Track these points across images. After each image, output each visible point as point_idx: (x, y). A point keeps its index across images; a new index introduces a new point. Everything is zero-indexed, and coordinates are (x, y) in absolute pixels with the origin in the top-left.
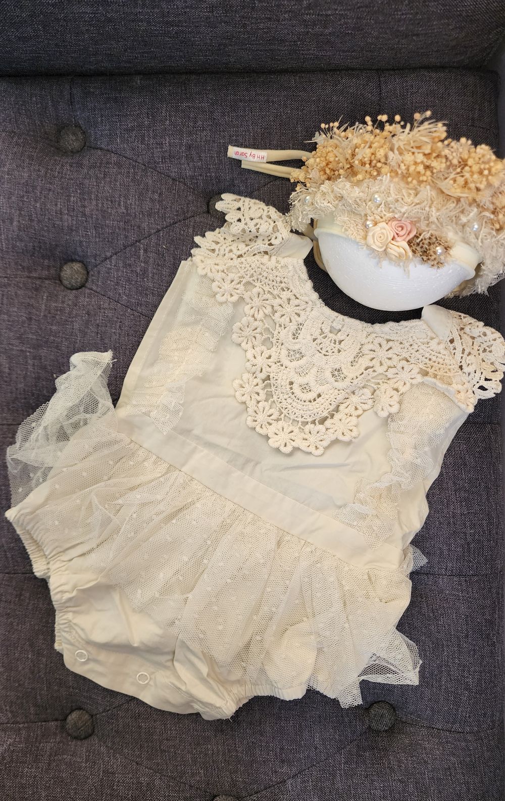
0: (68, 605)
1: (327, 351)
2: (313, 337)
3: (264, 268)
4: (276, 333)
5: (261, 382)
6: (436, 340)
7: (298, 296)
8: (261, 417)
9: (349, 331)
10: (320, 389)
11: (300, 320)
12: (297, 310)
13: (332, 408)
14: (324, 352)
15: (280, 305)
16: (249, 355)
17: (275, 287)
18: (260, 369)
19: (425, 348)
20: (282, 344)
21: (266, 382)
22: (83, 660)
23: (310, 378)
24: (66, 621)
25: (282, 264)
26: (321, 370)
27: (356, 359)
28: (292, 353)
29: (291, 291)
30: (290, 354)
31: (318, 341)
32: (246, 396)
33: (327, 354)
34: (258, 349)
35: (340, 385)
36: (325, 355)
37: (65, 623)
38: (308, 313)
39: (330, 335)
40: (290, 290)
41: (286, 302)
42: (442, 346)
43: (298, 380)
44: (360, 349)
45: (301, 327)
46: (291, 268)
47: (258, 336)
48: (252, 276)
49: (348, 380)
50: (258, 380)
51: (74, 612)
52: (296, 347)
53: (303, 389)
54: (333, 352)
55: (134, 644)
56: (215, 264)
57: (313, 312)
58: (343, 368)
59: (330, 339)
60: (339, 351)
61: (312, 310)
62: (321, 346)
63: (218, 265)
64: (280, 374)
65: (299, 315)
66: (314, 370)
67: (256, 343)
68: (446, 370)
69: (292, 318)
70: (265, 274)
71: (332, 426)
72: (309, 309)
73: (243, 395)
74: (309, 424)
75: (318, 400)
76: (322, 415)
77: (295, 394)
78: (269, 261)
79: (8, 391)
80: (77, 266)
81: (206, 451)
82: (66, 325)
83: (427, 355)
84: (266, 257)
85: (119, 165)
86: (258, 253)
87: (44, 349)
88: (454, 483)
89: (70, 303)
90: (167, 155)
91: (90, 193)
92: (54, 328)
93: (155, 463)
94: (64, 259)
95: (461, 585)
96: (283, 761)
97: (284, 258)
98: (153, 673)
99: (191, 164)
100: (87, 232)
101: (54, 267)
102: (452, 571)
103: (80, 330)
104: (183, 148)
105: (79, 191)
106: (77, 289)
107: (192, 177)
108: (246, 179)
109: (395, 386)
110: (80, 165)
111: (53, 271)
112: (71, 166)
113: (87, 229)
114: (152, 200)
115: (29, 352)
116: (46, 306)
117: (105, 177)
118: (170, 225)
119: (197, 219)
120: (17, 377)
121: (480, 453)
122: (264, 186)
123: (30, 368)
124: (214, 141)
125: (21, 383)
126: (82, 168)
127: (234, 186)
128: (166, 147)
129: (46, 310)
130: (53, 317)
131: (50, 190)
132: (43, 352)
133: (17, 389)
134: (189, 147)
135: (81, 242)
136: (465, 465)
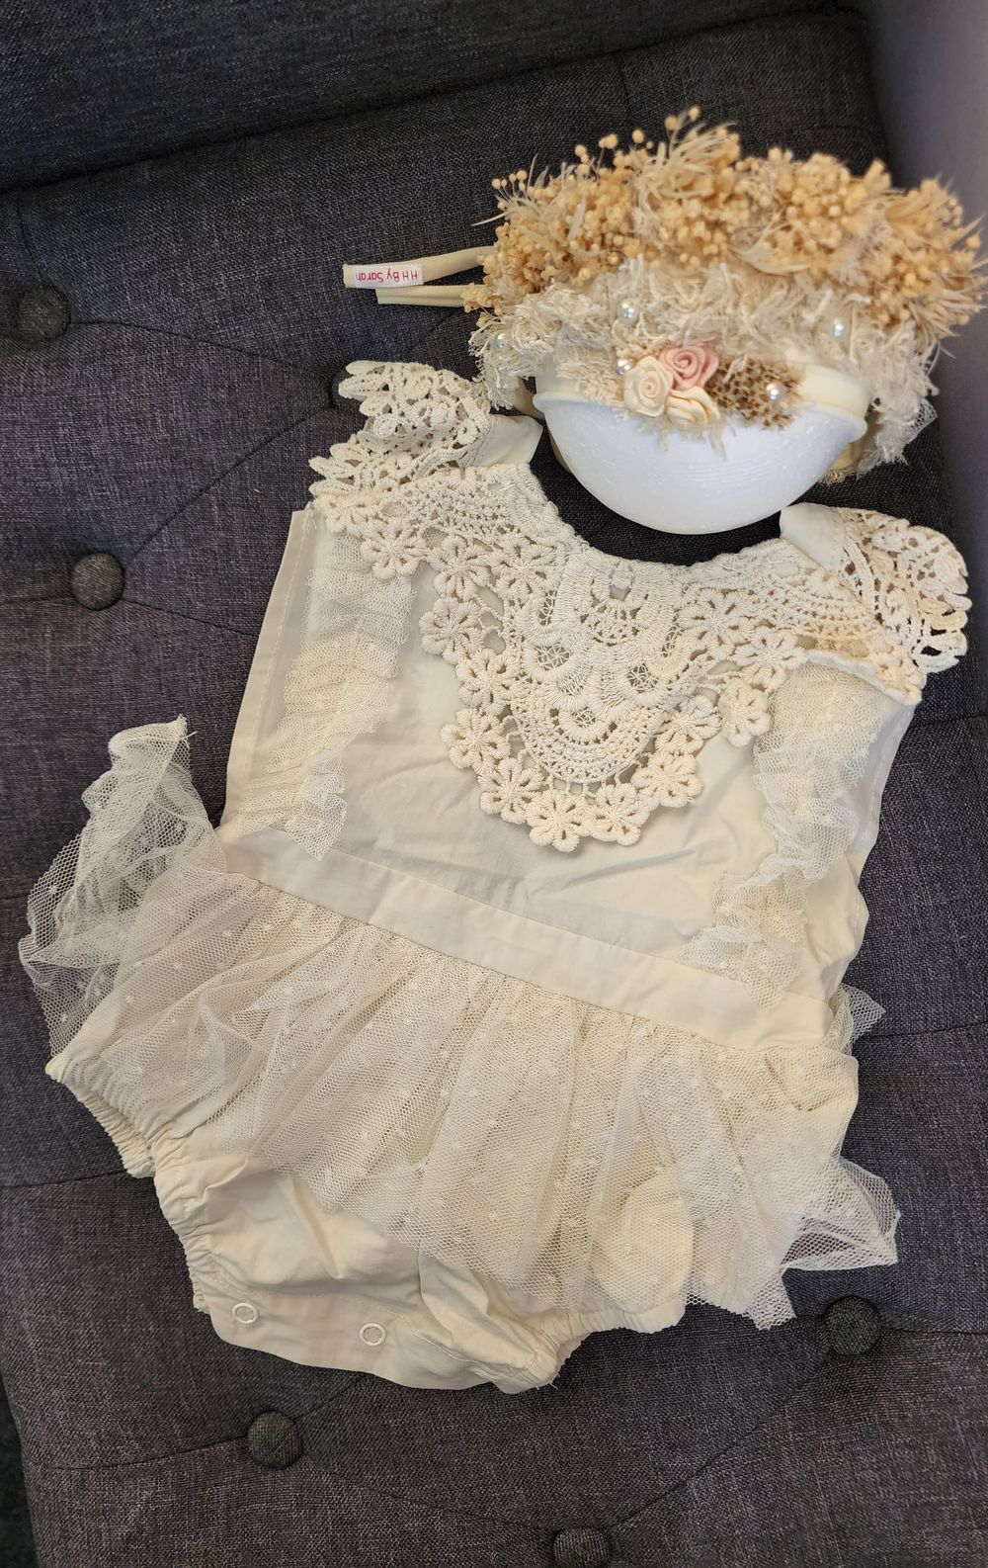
0: (198, 1221)
1: (612, 637)
2: (580, 613)
3: (455, 494)
4: (505, 619)
5: (494, 721)
6: (819, 574)
7: (533, 537)
8: (507, 790)
9: (647, 588)
10: (613, 713)
11: (548, 584)
12: (537, 566)
13: (640, 746)
14: (606, 639)
15: (503, 563)
16: (462, 672)
17: (485, 529)
18: (487, 697)
19: (801, 594)
20: (523, 639)
21: (505, 719)
22: (250, 1321)
23: (589, 697)
24: (202, 1253)
25: (489, 481)
26: (607, 675)
27: (671, 641)
28: (545, 652)
29: (519, 531)
30: (542, 656)
31: (591, 620)
32: (470, 753)
33: (613, 641)
34: (477, 657)
35: (650, 697)
36: (609, 645)
37: (202, 1257)
38: (560, 568)
39: (613, 603)
40: (515, 530)
41: (513, 553)
42: (833, 582)
43: (568, 704)
44: (675, 620)
45: (552, 598)
46: (507, 484)
47: (472, 631)
48: (435, 515)
49: (662, 685)
50: (491, 719)
51: (213, 1233)
52: (552, 639)
53: (579, 719)
54: (624, 636)
55: (336, 1275)
56: (359, 506)
57: (570, 564)
58: (648, 665)
59: (613, 611)
60: (635, 632)
61: (567, 560)
62: (598, 629)
63: (363, 506)
64: (530, 700)
65: (543, 575)
66: (595, 677)
67: (471, 646)
68: (851, 629)
69: (532, 584)
70: (459, 507)
71: (647, 782)
72: (560, 560)
73: (465, 754)
74: (604, 785)
75: (611, 736)
76: (625, 764)
77: (566, 733)
78: (463, 478)
79: (13, 829)
80: (99, 562)
81: (409, 877)
82: (98, 680)
83: (807, 607)
84: (456, 472)
85: (138, 346)
86: (439, 467)
87: (64, 737)
88: (912, 848)
89: (98, 636)
90: (228, 307)
91: (93, 414)
92: (76, 691)
93: (315, 918)
94: (72, 553)
95: (960, 1045)
96: (672, 1447)
97: (490, 466)
98: (390, 1321)
99: (279, 317)
100: (104, 491)
101: (55, 572)
102: (938, 1022)
103: (125, 686)
104: (258, 288)
105: (71, 414)
106: (108, 607)
107: (286, 343)
108: (394, 325)
109: (756, 680)
110: (65, 362)
111: (55, 581)
112: (47, 367)
113: (102, 486)
114: (216, 404)
115: (37, 747)
116: (53, 652)
117: (115, 377)
118: (261, 444)
119: (312, 423)
120: (24, 801)
121: (952, 779)
122: (431, 331)
123: (46, 778)
124: (314, 262)
125: (33, 809)
126: (69, 367)
127: (373, 344)
128: (223, 294)
129: (54, 659)
130: (70, 670)
131: (14, 423)
132: (64, 742)
133: (28, 823)
134: (268, 284)
135: (96, 513)
136: (927, 808)
